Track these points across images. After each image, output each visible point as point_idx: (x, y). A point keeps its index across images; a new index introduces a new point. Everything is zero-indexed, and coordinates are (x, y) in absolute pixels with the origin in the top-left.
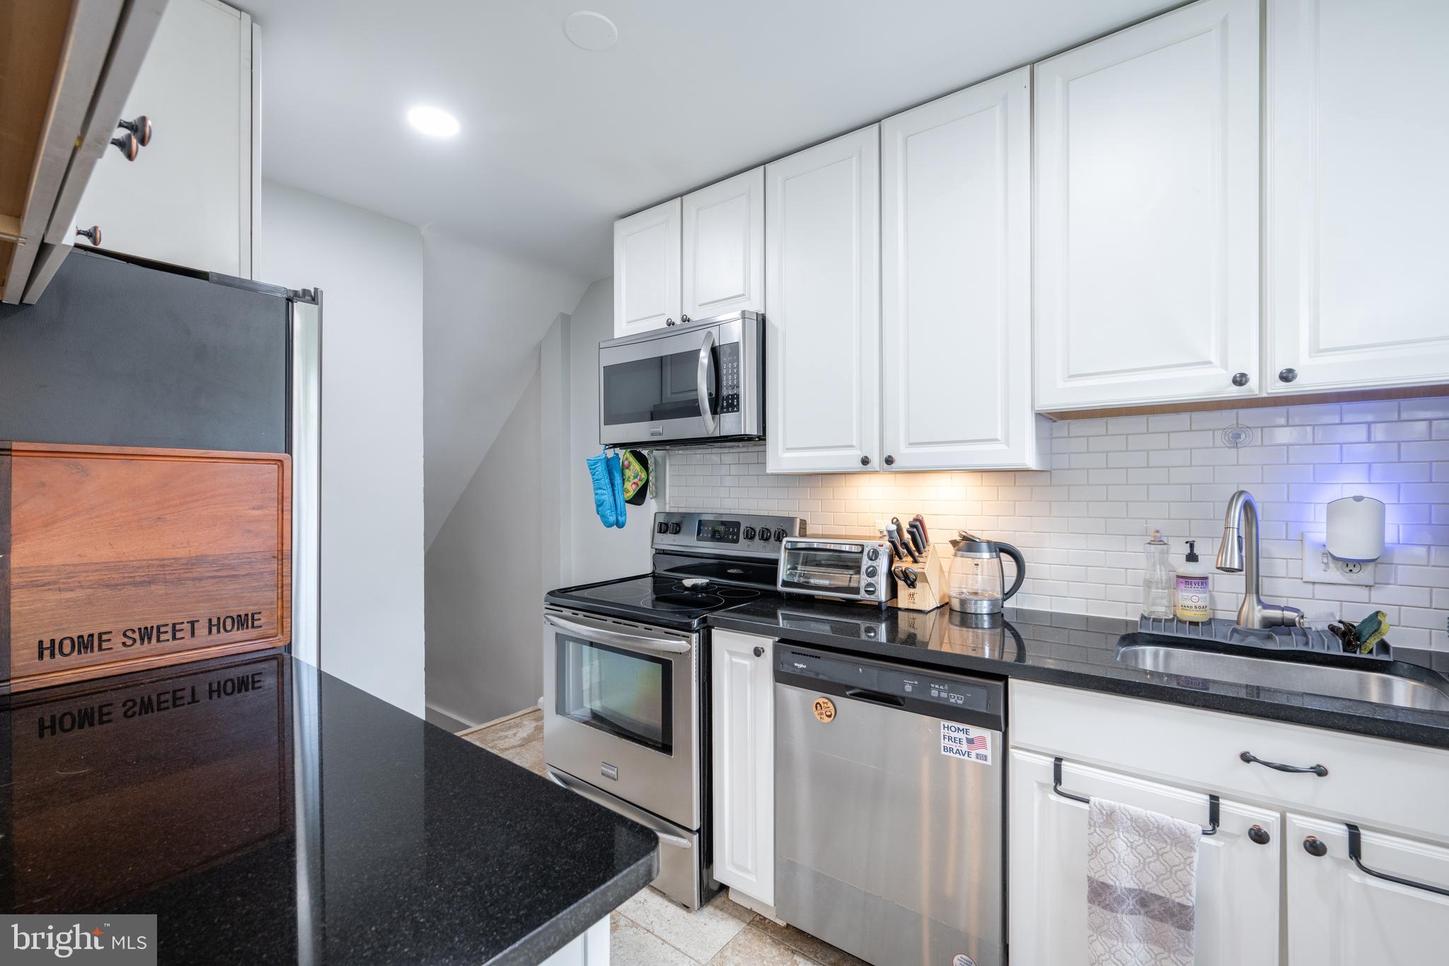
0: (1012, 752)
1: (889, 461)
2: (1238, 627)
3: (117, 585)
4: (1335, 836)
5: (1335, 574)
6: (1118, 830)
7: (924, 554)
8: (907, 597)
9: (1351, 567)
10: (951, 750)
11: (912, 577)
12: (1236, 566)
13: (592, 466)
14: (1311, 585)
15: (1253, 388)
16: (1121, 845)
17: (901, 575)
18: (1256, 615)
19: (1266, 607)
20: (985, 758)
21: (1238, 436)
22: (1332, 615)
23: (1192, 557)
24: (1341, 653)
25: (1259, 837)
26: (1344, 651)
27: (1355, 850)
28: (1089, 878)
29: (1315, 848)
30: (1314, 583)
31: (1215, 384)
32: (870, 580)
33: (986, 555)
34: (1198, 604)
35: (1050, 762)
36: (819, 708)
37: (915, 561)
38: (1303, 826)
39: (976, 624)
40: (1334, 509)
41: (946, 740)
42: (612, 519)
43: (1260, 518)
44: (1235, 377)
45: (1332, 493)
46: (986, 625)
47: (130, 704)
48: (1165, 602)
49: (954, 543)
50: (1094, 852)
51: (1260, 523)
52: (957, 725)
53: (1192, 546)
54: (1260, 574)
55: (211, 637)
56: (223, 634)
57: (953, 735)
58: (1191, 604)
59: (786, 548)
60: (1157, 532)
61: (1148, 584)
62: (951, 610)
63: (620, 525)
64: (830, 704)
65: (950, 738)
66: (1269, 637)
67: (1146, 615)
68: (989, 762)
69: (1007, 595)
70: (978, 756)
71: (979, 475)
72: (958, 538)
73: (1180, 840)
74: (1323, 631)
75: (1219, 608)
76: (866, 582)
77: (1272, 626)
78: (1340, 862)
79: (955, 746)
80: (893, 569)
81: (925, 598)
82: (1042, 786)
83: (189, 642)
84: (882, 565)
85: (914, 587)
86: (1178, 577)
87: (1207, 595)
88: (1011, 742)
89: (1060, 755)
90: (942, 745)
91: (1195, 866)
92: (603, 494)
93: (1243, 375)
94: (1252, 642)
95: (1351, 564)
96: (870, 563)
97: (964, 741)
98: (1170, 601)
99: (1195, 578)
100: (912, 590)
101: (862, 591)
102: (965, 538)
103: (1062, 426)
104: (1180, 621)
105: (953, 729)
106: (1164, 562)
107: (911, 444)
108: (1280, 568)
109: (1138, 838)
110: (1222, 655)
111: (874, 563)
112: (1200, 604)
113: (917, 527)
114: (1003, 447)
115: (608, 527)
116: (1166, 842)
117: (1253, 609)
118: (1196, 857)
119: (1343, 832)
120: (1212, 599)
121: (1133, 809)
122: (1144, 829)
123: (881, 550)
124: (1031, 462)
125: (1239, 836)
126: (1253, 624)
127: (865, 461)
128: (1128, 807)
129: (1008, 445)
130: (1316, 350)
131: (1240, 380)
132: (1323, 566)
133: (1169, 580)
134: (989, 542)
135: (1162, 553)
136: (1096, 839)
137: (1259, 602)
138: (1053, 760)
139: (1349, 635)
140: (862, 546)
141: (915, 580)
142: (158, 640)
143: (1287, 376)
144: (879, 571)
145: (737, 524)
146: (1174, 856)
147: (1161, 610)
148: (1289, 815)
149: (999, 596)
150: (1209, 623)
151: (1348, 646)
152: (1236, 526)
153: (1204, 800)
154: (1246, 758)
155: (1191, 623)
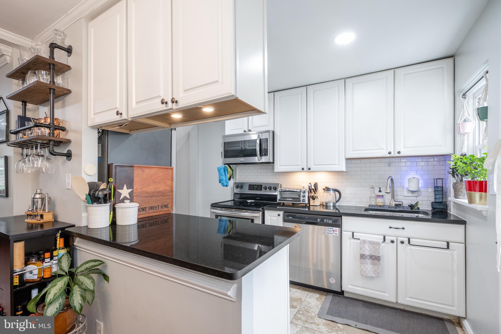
0: (343, 232)
1: (309, 169)
2: (390, 206)
3: (148, 196)
4: (406, 240)
5: (410, 194)
6: (366, 244)
7: (317, 192)
8: (312, 202)
9: (413, 193)
10: (329, 233)
11: (314, 197)
12: (389, 192)
13: (219, 170)
14: (405, 197)
15: (392, 155)
16: (366, 246)
17: (312, 197)
18: (393, 203)
19: (395, 201)
20: (337, 234)
21: (390, 164)
22: (409, 203)
23: (380, 191)
24: (410, 210)
25: (392, 242)
26: (411, 210)
27: (409, 242)
28: (360, 254)
29: (402, 242)
30: (406, 196)
31: (384, 153)
32: (303, 198)
33: (332, 192)
34: (381, 202)
35: (351, 233)
36: (296, 227)
37: (315, 193)
38: (400, 239)
39: (330, 208)
40: (409, 180)
41: (328, 231)
42: (225, 184)
43: (394, 182)
44: (389, 152)
45: (409, 177)
46: (332, 209)
47: (149, 224)
48: (374, 201)
49: (324, 189)
50: (361, 249)
51: (394, 183)
52: (330, 227)
53: (380, 189)
54: (394, 195)
55: (161, 210)
56: (163, 209)
57: (329, 230)
58: (380, 201)
59: (279, 191)
60: (372, 186)
61: (370, 197)
62: (323, 205)
63: (227, 186)
64: (299, 226)
65: (329, 231)
66: (396, 208)
67: (370, 205)
68: (338, 235)
69: (337, 202)
70: (335, 234)
71: (329, 172)
72: (325, 188)
73: (378, 244)
74: (407, 206)
75: (386, 203)
76: (302, 199)
77: (397, 205)
78: (407, 245)
79: (330, 232)
80: (309, 195)
81: (317, 202)
82: (350, 238)
83: (158, 210)
84: (307, 194)
85: (314, 200)
86: (377, 196)
87: (383, 200)
88: (343, 230)
89: (353, 231)
90: (327, 232)
91: (381, 248)
92: (223, 177)
93: (390, 152)
94: (393, 209)
95: (413, 192)
96: (303, 194)
97: (332, 231)
98: (375, 201)
99: (381, 196)
100: (314, 201)
101: (301, 201)
102: (327, 188)
103: (350, 161)
104: (377, 206)
105: (329, 228)
106: (374, 193)
107: (315, 165)
108: (399, 193)
109: (370, 245)
110: (386, 212)
111: (304, 194)
112: (382, 201)
113: (316, 185)
114: (338, 166)
115: (224, 186)
116: (375, 244)
117: (393, 202)
118: (381, 247)
119: (407, 239)
120: (384, 201)
121: (369, 239)
122: (371, 243)
123: (306, 191)
124: (344, 169)
125: (389, 243)
126: (393, 205)
127: (303, 169)
128: (368, 239)
129: (339, 166)
130: (405, 147)
131: (390, 153)
132: (407, 193)
133: (375, 197)
134: (332, 189)
135: (374, 190)
136: (362, 246)
137: (394, 200)
138: (352, 233)
139: (412, 206)
140: (301, 190)
141: (315, 198)
142: (154, 210)
143: (399, 153)
144: (306, 196)
145: (261, 186)
146: (377, 247)
147: (373, 203)
148: (398, 238)
149: (335, 202)
150: (384, 206)
151: (411, 209)
152: (389, 184)
153: (383, 237)
154: (390, 228)
155: (380, 206)
